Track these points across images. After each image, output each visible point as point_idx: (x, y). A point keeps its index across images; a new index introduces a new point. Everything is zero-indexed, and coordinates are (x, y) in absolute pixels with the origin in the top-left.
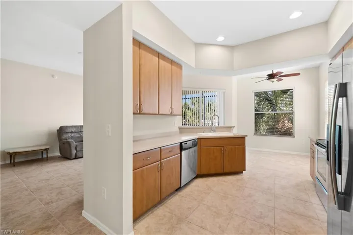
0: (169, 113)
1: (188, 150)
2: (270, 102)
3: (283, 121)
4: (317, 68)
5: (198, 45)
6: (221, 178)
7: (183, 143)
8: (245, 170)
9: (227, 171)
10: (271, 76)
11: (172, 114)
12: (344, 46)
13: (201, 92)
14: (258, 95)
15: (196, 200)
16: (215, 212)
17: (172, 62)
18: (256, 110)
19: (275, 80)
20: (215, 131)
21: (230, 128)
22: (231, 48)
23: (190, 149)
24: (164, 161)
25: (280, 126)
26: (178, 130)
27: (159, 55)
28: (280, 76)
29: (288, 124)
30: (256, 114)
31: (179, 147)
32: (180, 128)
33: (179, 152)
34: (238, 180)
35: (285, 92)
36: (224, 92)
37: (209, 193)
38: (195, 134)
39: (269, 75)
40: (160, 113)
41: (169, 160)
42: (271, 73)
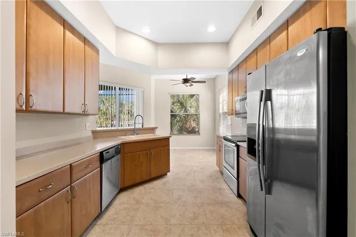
0: (81, 112)
1: (110, 161)
2: (182, 104)
3: (190, 121)
4: (214, 80)
5: (119, 30)
6: (148, 186)
7: (104, 153)
8: (169, 172)
9: (153, 176)
10: (186, 81)
11: (85, 114)
12: (239, 64)
13: (117, 89)
14: (173, 96)
15: (124, 222)
16: (151, 231)
17: (85, 41)
18: (172, 112)
19: (188, 84)
20: (138, 134)
21: (152, 130)
22: (156, 44)
23: (113, 159)
24: (76, 185)
25: (188, 126)
26: (91, 134)
27: (64, 23)
28: (192, 82)
29: (194, 124)
30: (171, 115)
31: (98, 159)
32: (94, 132)
33: (99, 166)
34: (164, 184)
35: (192, 96)
36: (144, 91)
37: (138, 209)
38: (115, 138)
39: (184, 79)
40: (67, 110)
41: (85, 180)
42: (185, 78)
